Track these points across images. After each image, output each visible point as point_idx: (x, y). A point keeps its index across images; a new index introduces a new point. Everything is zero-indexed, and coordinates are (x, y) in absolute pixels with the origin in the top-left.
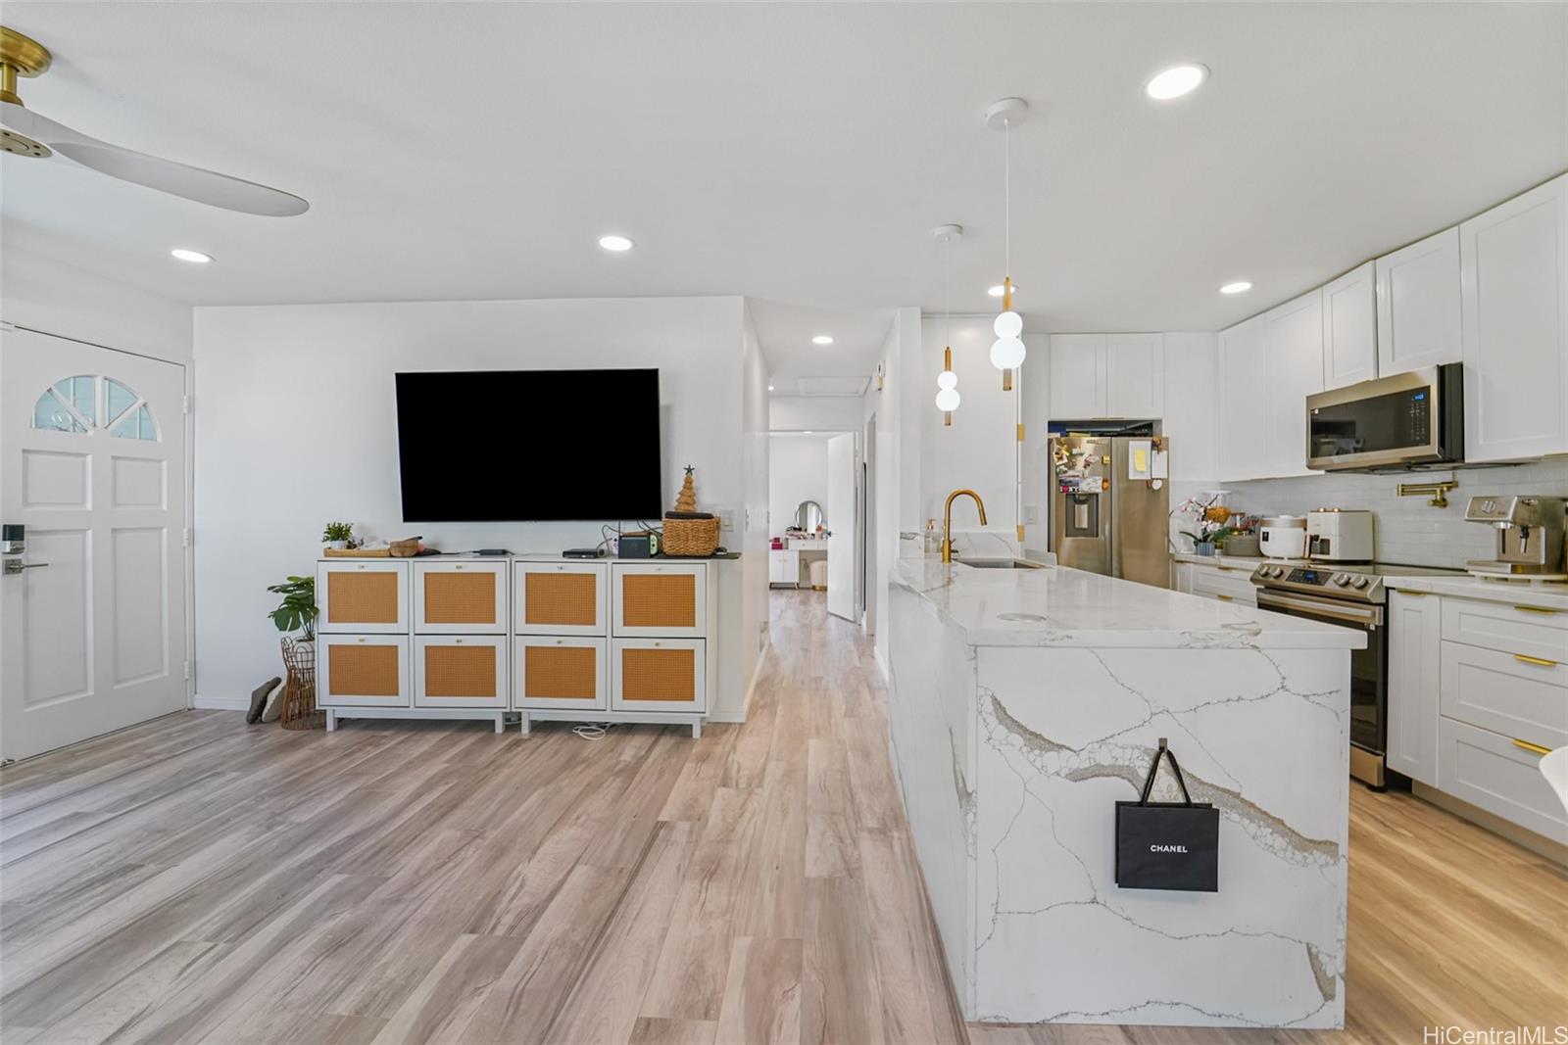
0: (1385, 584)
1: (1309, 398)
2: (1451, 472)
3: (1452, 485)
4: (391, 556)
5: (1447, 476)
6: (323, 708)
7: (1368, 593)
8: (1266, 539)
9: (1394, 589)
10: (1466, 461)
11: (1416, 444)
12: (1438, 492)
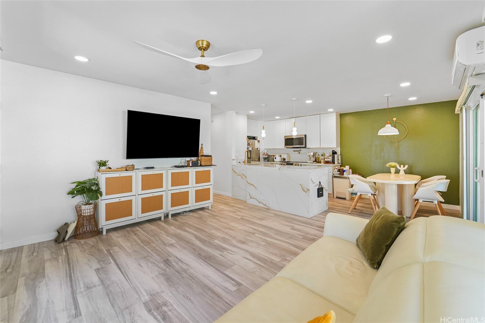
1: (285, 136)
3: (301, 150)
4: (126, 170)
6: (102, 227)
8: (275, 158)
9: (302, 165)
10: (307, 148)
11: (302, 145)
12: (299, 152)
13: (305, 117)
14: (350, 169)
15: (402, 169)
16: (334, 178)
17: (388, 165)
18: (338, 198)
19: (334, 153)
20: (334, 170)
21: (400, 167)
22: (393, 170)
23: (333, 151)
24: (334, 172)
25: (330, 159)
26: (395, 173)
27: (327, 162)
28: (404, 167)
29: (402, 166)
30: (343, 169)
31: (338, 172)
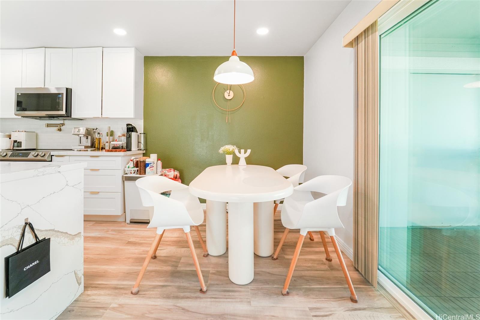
0: (51, 154)
2: (63, 121)
3: (63, 124)
5: (62, 122)
7: (46, 158)
9: (53, 155)
10: (72, 117)
12: (59, 126)
13: (72, 49)
14: (158, 159)
15: (243, 156)
16: (125, 182)
17: (221, 150)
18: (133, 222)
19: (131, 129)
20: (128, 163)
21: (240, 152)
22: (229, 159)
23: (128, 125)
24: (127, 169)
25: (122, 142)
26: (231, 164)
27: (115, 149)
28: (245, 153)
29: (243, 151)
30: (144, 162)
31: (134, 167)
